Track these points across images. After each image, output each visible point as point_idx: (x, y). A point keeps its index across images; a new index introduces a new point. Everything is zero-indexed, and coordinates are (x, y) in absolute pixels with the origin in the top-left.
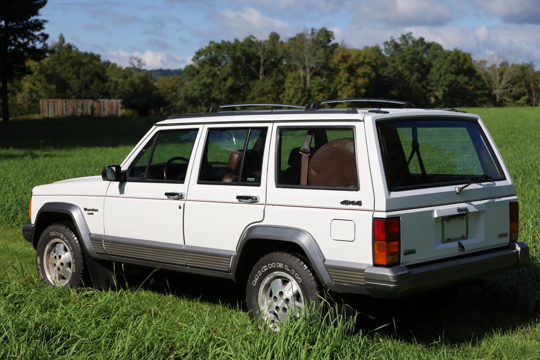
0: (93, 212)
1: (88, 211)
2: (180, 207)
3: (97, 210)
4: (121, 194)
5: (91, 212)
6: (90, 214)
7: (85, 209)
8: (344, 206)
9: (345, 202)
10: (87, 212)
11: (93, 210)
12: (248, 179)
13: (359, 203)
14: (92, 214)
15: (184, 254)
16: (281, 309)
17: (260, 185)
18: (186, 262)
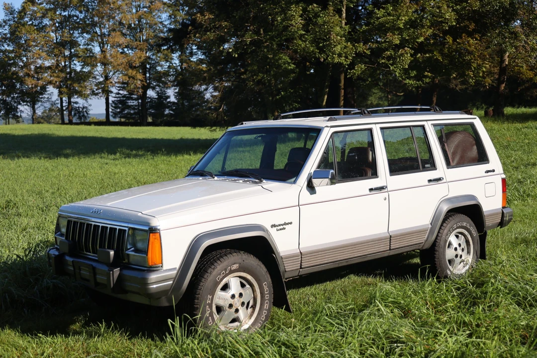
0: (284, 226)
1: (277, 227)
2: (385, 199)
3: (291, 223)
5: (282, 227)
6: (281, 229)
7: (273, 226)
8: (487, 174)
9: (487, 172)
10: (275, 229)
11: (285, 224)
12: (426, 165)
13: (494, 171)
14: (284, 229)
15: (390, 240)
16: (459, 256)
17: (436, 169)
18: (390, 247)
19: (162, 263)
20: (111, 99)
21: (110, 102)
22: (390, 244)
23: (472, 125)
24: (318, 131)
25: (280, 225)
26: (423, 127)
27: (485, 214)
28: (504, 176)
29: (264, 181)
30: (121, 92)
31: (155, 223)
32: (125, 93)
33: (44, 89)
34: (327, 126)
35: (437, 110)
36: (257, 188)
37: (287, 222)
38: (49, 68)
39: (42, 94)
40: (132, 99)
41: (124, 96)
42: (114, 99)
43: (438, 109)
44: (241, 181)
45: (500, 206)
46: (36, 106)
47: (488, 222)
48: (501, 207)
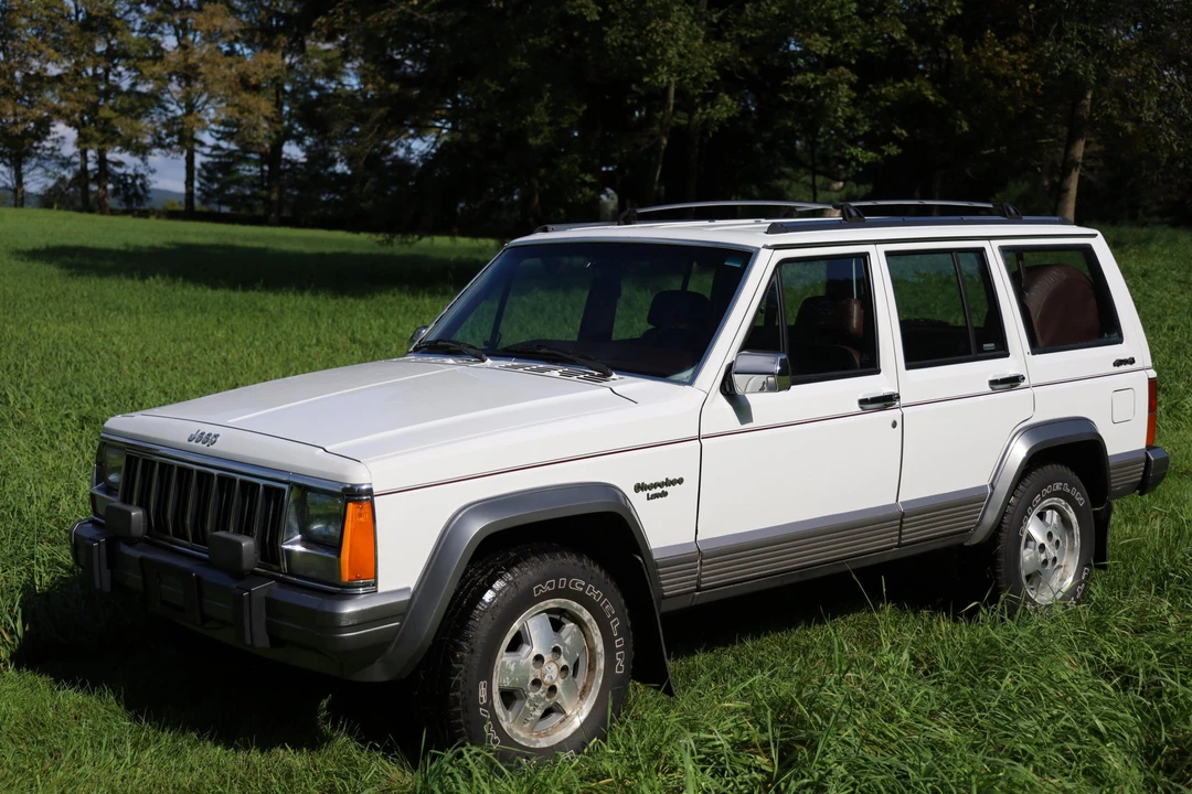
0: (665, 489)
1: (648, 491)
2: (895, 425)
3: (680, 481)
4: (742, 423)
5: (659, 490)
6: (656, 496)
7: (639, 488)
8: (1117, 369)
9: (1118, 363)
10: (643, 494)
11: (669, 483)
12: (985, 345)
13: (1132, 361)
14: (664, 494)
15: (902, 522)
16: (1050, 562)
17: (1007, 355)
18: (900, 539)
19: (376, 578)
20: (199, 159)
21: (197, 164)
22: (901, 534)
23: (1088, 252)
24: (746, 257)
25: (655, 486)
26: (980, 252)
27: (1111, 462)
28: (1153, 374)
29: (614, 376)
30: (224, 144)
31: (359, 476)
32: (233, 147)
33: (43, 128)
34: (766, 247)
35: (1010, 213)
36: (599, 391)
37: (671, 478)
38: (59, 78)
39: (39, 139)
40: (247, 160)
41: (231, 153)
42: (205, 160)
43: (1012, 211)
44: (556, 374)
45: (1142, 445)
46: (25, 168)
47: (1116, 481)
48: (1144, 447)
